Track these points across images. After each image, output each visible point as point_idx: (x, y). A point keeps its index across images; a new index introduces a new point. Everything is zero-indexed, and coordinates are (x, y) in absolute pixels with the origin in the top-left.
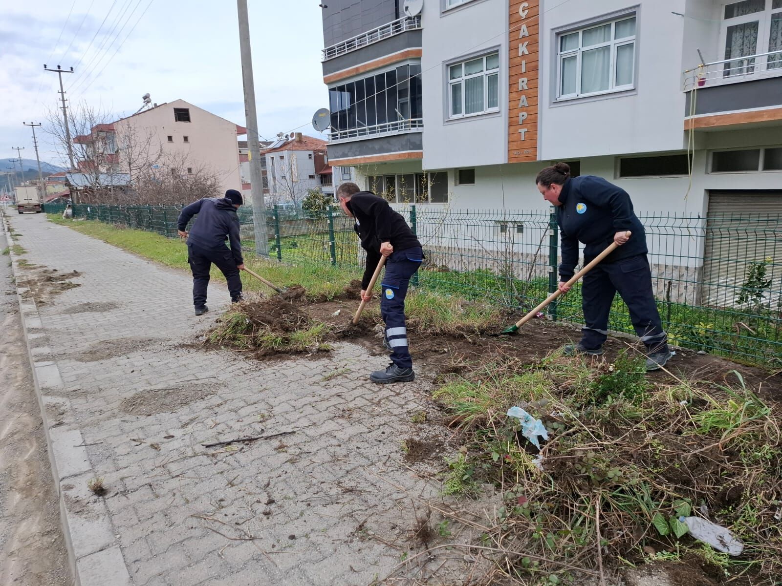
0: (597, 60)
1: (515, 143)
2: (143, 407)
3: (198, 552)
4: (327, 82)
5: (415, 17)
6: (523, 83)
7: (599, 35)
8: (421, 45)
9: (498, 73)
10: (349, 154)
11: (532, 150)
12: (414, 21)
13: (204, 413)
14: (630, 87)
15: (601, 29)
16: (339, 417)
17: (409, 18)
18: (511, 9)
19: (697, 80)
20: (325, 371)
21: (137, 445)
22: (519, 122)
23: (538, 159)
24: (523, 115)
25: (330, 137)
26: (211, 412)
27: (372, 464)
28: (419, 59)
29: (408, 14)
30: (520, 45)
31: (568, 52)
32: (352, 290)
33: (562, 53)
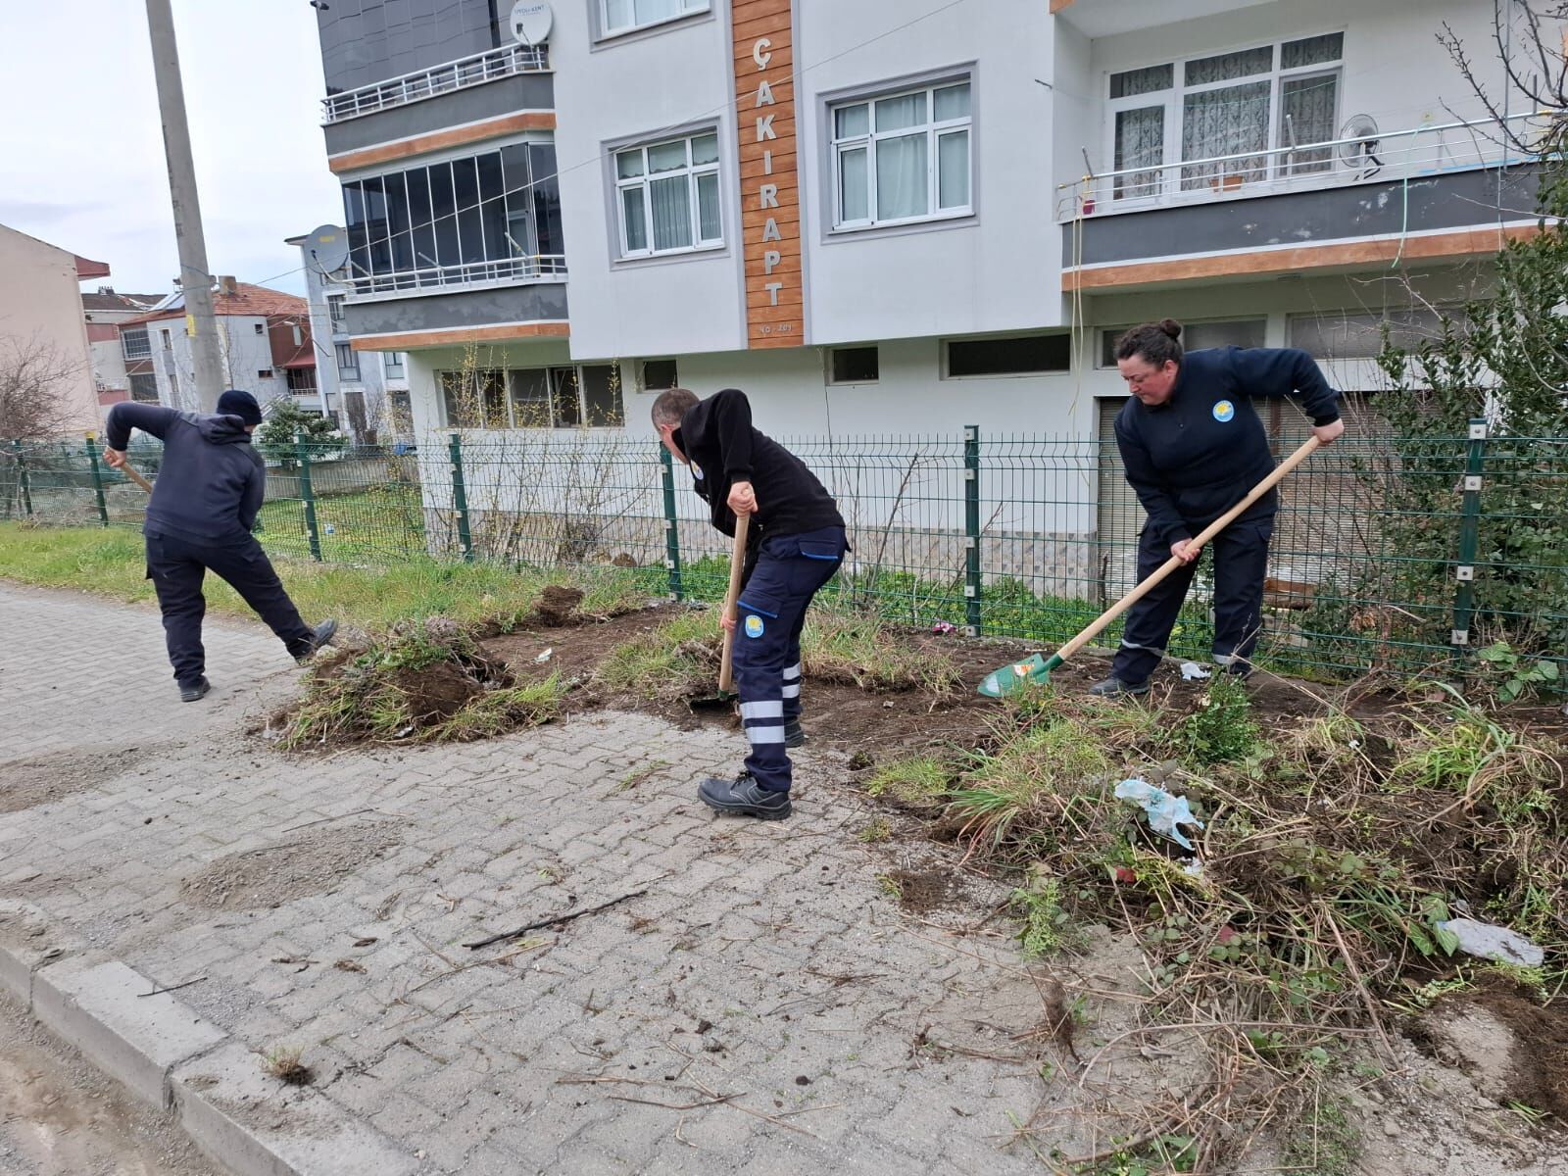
0: (905, 158)
1: (761, 310)
2: (246, 891)
3: (630, 1146)
4: (337, 168)
5: (535, 46)
6: (768, 194)
7: (906, 110)
8: (552, 106)
9: (719, 172)
10: (400, 324)
11: (794, 324)
12: (535, 55)
13: (407, 885)
14: (965, 210)
15: (908, 101)
16: (712, 852)
17: (523, 48)
18: (737, 49)
19: (1081, 205)
20: (612, 771)
21: (300, 970)
22: (764, 270)
23: (806, 342)
24: (772, 258)
25: (354, 288)
26: (420, 881)
27: (849, 927)
28: (550, 133)
29: (522, 40)
30: (759, 120)
31: (850, 140)
32: (550, 607)
33: (838, 141)
